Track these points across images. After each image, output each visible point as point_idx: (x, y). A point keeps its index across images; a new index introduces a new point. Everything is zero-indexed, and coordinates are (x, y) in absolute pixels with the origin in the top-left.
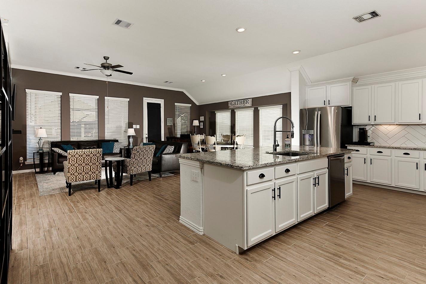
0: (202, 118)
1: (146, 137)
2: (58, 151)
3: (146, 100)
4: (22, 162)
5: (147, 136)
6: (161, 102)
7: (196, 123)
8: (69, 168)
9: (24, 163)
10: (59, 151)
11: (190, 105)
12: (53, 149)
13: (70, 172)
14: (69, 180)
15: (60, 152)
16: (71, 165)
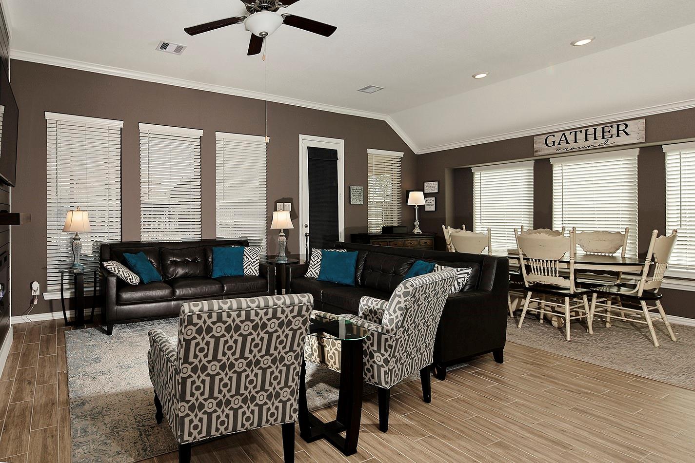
0: (432, 187)
1: (306, 233)
2: (117, 272)
3: (306, 141)
4: (38, 293)
5: (307, 230)
6: (337, 145)
7: (416, 198)
8: (184, 380)
9: (41, 297)
10: (119, 271)
11: (401, 154)
12: (105, 265)
13: (188, 397)
14: (182, 431)
15: (121, 273)
16: (194, 370)
